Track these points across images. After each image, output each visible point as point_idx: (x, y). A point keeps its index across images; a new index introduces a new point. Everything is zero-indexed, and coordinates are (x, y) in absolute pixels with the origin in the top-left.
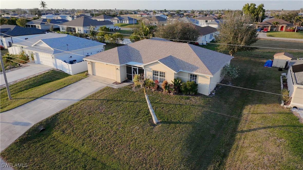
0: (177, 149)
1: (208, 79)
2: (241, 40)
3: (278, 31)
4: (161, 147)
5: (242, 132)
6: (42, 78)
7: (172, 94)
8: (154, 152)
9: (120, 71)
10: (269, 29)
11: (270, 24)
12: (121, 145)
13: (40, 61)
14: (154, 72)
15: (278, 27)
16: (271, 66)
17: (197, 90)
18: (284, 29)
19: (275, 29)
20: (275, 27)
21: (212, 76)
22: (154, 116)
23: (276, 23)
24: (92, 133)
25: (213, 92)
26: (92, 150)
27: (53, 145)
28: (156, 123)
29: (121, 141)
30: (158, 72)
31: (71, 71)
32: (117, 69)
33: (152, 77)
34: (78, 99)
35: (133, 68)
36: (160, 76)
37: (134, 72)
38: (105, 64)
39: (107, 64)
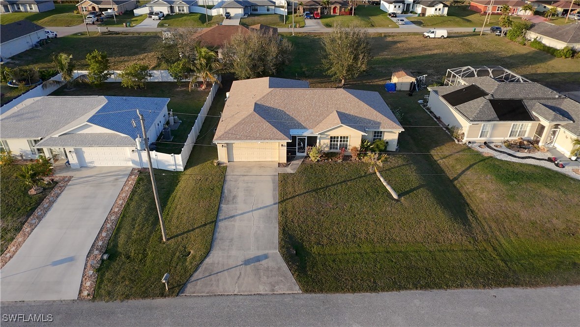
1: (397, 133)
3: (331, 15)
10: (319, 11)
14: (332, 138)
15: (329, 8)
16: (395, 90)
18: (338, 11)
19: (326, 12)
20: (326, 9)
23: (326, 3)
28: (398, 198)
30: (338, 137)
31: (180, 165)
32: (282, 145)
33: (329, 145)
34: (273, 203)
35: (299, 139)
36: (341, 141)
37: (299, 144)
38: (260, 142)
39: (262, 142)
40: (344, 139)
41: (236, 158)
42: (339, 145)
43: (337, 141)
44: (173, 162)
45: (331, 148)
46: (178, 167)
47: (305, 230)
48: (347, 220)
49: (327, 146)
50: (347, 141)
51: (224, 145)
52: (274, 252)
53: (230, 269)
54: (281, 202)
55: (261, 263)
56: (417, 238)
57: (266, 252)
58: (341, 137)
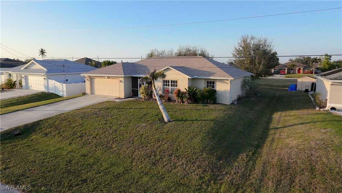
0: (197, 140)
1: (228, 83)
2: (260, 63)
3: (295, 73)
4: (175, 139)
5: (276, 128)
6: (28, 99)
7: (186, 103)
8: (166, 144)
9: (123, 83)
10: (286, 71)
11: (287, 67)
12: (122, 141)
13: (29, 85)
14: (164, 82)
15: (295, 70)
16: (296, 90)
17: (216, 98)
18: (301, 71)
19: (292, 72)
20: (292, 70)
21: (232, 79)
22: (165, 113)
23: (292, 65)
24: (84, 133)
25: (235, 101)
26: (82, 148)
27: (29, 146)
28: (168, 121)
29: (121, 138)
30: (169, 81)
31: (65, 92)
32: (121, 81)
33: (162, 89)
36: (171, 85)
38: (107, 77)
39: (108, 77)
40: (174, 83)
41: (96, 93)
42: (170, 89)
45: (164, 92)
51: (89, 79)
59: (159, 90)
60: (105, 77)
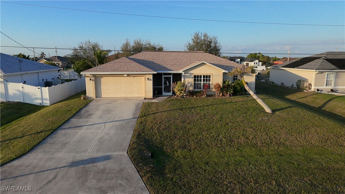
9: (152, 81)
14: (195, 78)
28: (272, 112)
30: (201, 76)
31: (46, 99)
32: (148, 79)
33: (193, 84)
34: (132, 118)
35: (165, 78)
36: (204, 81)
37: (165, 83)
38: (126, 75)
39: (128, 75)
40: (207, 78)
41: (104, 95)
42: (202, 84)
43: (201, 81)
44: (39, 96)
45: (195, 88)
46: (44, 101)
47: (167, 136)
48: (219, 128)
49: (191, 85)
50: (209, 80)
51: (91, 78)
52: (120, 153)
53: (43, 171)
54: (141, 117)
55: (95, 164)
56: (313, 142)
57: (109, 154)
58: (204, 76)
59: (190, 86)
60: (123, 74)
